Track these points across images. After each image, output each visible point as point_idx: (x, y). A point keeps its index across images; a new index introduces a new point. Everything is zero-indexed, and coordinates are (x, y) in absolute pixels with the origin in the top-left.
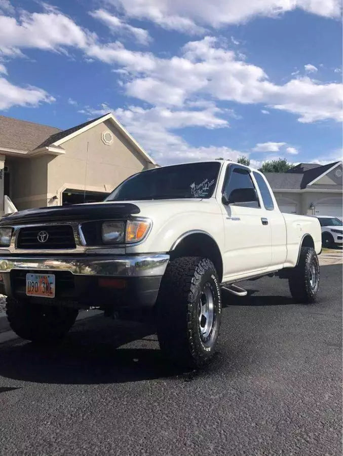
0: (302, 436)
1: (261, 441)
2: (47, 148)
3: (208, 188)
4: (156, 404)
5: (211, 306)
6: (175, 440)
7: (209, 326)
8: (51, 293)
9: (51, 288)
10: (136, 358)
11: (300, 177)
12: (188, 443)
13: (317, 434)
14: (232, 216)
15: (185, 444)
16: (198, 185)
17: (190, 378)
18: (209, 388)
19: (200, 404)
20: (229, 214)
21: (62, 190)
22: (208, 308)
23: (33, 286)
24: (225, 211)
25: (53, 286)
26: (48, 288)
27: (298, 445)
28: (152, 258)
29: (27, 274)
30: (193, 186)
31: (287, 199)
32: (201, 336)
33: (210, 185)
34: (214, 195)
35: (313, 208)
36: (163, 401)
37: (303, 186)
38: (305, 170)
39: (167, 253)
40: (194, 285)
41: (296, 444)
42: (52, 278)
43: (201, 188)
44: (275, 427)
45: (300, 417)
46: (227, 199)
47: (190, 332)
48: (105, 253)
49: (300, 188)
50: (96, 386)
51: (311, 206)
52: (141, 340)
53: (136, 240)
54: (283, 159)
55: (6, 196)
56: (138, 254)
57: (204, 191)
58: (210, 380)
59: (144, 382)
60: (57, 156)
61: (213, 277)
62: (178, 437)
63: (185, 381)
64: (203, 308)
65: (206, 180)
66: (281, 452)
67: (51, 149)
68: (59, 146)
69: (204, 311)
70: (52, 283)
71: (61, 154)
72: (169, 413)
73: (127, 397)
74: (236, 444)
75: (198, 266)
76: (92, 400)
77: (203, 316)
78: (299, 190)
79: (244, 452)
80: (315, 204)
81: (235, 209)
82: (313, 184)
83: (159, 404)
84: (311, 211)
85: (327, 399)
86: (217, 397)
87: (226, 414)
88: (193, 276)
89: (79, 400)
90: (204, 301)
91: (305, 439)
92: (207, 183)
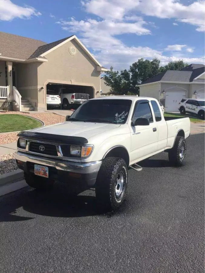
0: (153, 249)
1: (135, 250)
2: (37, 58)
3: (124, 117)
4: (94, 230)
5: (122, 181)
6: (100, 249)
7: (121, 190)
8: (46, 175)
9: (46, 173)
10: (86, 202)
11: (190, 73)
12: (106, 250)
13: (159, 248)
14: (136, 132)
15: (104, 251)
16: (119, 115)
17: (110, 216)
18: (118, 222)
19: (113, 231)
20: (134, 131)
21: (46, 83)
22: (120, 182)
23: (38, 171)
24: (132, 131)
25: (47, 173)
26: (45, 173)
27: (150, 253)
28: (94, 164)
29: (35, 165)
30: (117, 115)
31: (181, 88)
32: (116, 194)
33: (125, 115)
34: (127, 122)
35: (196, 94)
36: (97, 228)
37: (191, 80)
38: (193, 69)
39: (101, 160)
40: (115, 168)
41: (149, 253)
42: (47, 169)
43: (121, 117)
44: (143, 244)
45: (154, 239)
46: (134, 123)
47: (110, 189)
48: (72, 161)
49: (189, 81)
50: (68, 218)
51: (195, 93)
52: (89, 190)
53: (86, 156)
54: (181, 60)
55: (14, 87)
56: (86, 163)
57: (122, 119)
58: (119, 217)
59: (89, 217)
60: (43, 63)
61: (123, 167)
62: (102, 247)
63: (108, 217)
64: (118, 181)
65: (124, 112)
66: (142, 256)
67: (39, 59)
68: (44, 57)
69: (119, 182)
70: (47, 171)
71: (45, 62)
72: (99, 235)
73: (82, 225)
74: (125, 251)
75: (116, 165)
76: (66, 226)
77: (118, 185)
78: (189, 83)
79: (127, 255)
80: (197, 91)
81: (138, 128)
82: (198, 79)
83: (95, 230)
84: (195, 95)
85: (169, 230)
86: (121, 227)
87: (123, 237)
88: (113, 170)
89: (60, 226)
90: (119, 177)
91: (153, 251)
92: (124, 114)
